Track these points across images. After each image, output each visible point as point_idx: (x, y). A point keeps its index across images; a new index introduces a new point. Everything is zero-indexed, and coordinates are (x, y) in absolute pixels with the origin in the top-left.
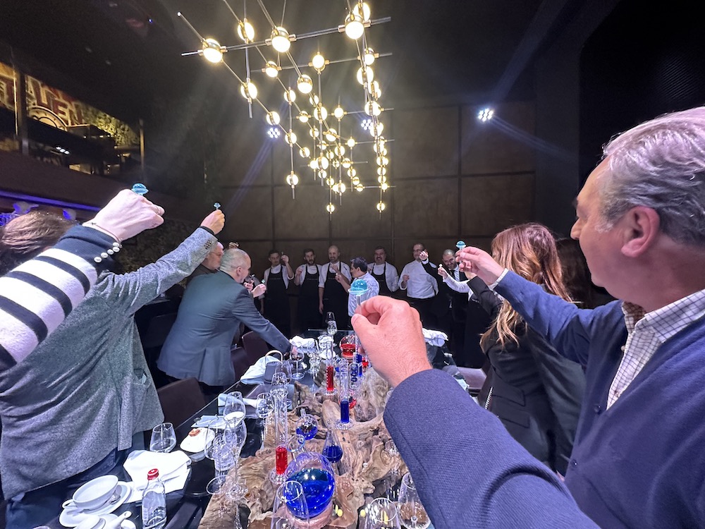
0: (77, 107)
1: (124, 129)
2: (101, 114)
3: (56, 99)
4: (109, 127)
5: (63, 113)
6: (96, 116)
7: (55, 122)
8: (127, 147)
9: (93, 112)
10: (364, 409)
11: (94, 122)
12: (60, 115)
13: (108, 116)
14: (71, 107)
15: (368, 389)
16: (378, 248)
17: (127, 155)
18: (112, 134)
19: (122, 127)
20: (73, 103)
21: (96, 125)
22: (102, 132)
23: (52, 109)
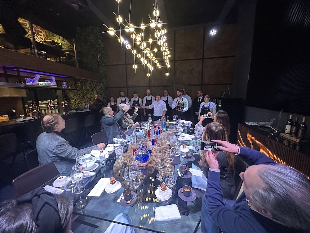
0: (46, 32)
1: (65, 41)
2: (56, 35)
3: (38, 29)
4: (59, 40)
5: (41, 35)
6: (53, 36)
7: (39, 39)
8: (67, 49)
9: (52, 34)
10: (160, 144)
11: (53, 39)
12: (40, 36)
13: (58, 36)
14: (43, 32)
15: (162, 138)
16: (165, 90)
17: (68, 53)
18: (60, 43)
19: (64, 40)
20: (44, 31)
21: (54, 40)
22: (57, 43)
23: (37, 34)
